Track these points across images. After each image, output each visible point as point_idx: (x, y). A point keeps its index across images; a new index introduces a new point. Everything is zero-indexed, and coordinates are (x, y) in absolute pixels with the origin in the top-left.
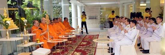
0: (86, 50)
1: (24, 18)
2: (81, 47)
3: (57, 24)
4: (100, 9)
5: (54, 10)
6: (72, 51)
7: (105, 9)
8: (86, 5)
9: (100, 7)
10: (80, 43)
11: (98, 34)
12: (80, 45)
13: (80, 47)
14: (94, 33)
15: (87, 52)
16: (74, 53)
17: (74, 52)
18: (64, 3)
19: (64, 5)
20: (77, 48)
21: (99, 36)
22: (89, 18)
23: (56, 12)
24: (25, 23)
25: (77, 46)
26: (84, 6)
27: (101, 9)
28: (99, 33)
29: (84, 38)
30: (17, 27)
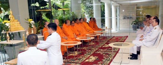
0: (104, 55)
1: (32, 20)
2: (102, 50)
3: (80, 24)
4: (136, 8)
5: (89, 11)
6: (89, 54)
7: (141, 8)
8: (121, 5)
9: (136, 6)
10: (103, 45)
11: (127, 35)
12: (102, 48)
13: (100, 50)
14: (124, 34)
15: (104, 57)
16: (89, 57)
17: (91, 56)
18: (96, 3)
19: (97, 4)
20: (96, 51)
21: (127, 38)
22: (124, 18)
23: (91, 12)
24: (32, 25)
25: (97, 49)
26: (118, 5)
27: (138, 8)
28: (129, 34)
29: (110, 39)
30: (23, 29)
